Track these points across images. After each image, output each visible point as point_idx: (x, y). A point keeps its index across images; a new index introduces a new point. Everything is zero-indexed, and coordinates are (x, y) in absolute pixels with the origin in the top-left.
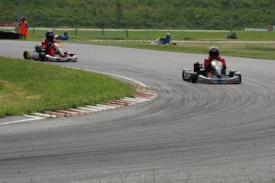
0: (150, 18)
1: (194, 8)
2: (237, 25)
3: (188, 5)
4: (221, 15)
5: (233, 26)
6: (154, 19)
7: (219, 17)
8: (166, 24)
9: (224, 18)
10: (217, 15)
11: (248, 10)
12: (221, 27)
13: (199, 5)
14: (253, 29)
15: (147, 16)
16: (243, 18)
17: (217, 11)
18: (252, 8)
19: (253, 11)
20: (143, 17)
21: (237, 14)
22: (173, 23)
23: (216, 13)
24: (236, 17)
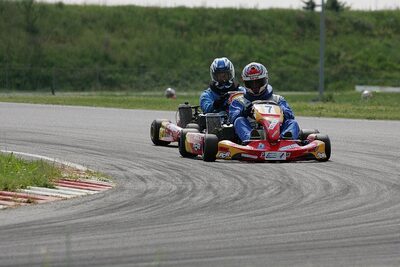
0: (114, 63)
1: (225, 37)
2: (336, 78)
3: (210, 29)
4: (296, 54)
5: (326, 82)
6: (125, 65)
7: (290, 58)
8: (154, 77)
9: (303, 62)
10: (286, 53)
11: (365, 40)
12: (296, 85)
13: (237, 28)
14: (377, 89)
15: (106, 57)
16: (352, 62)
17: (285, 44)
18: (373, 36)
19: (376, 42)
20: (96, 60)
21: (335, 49)
22: (174, 74)
23: (282, 48)
24: (332, 59)
